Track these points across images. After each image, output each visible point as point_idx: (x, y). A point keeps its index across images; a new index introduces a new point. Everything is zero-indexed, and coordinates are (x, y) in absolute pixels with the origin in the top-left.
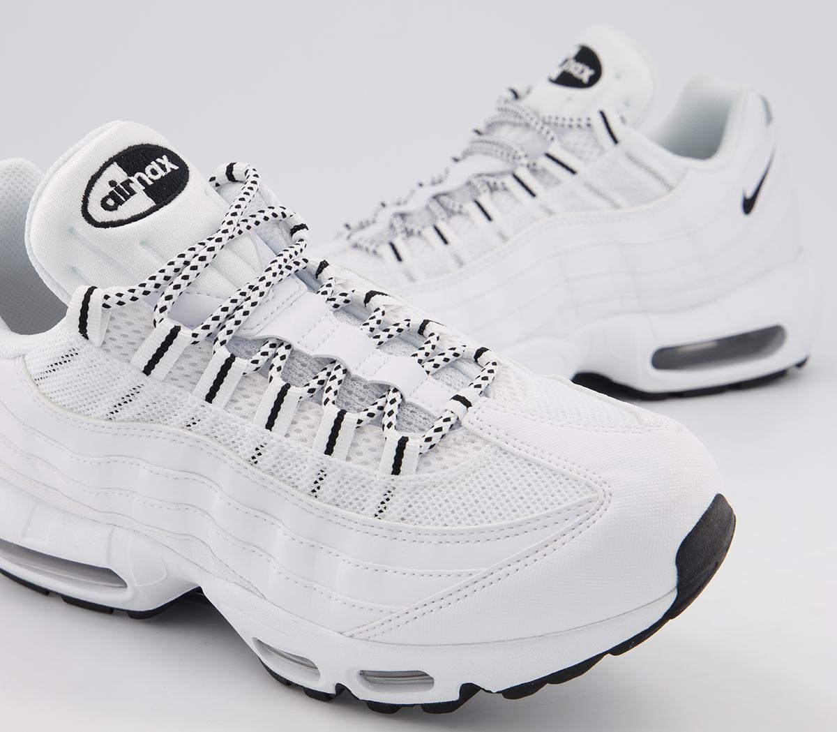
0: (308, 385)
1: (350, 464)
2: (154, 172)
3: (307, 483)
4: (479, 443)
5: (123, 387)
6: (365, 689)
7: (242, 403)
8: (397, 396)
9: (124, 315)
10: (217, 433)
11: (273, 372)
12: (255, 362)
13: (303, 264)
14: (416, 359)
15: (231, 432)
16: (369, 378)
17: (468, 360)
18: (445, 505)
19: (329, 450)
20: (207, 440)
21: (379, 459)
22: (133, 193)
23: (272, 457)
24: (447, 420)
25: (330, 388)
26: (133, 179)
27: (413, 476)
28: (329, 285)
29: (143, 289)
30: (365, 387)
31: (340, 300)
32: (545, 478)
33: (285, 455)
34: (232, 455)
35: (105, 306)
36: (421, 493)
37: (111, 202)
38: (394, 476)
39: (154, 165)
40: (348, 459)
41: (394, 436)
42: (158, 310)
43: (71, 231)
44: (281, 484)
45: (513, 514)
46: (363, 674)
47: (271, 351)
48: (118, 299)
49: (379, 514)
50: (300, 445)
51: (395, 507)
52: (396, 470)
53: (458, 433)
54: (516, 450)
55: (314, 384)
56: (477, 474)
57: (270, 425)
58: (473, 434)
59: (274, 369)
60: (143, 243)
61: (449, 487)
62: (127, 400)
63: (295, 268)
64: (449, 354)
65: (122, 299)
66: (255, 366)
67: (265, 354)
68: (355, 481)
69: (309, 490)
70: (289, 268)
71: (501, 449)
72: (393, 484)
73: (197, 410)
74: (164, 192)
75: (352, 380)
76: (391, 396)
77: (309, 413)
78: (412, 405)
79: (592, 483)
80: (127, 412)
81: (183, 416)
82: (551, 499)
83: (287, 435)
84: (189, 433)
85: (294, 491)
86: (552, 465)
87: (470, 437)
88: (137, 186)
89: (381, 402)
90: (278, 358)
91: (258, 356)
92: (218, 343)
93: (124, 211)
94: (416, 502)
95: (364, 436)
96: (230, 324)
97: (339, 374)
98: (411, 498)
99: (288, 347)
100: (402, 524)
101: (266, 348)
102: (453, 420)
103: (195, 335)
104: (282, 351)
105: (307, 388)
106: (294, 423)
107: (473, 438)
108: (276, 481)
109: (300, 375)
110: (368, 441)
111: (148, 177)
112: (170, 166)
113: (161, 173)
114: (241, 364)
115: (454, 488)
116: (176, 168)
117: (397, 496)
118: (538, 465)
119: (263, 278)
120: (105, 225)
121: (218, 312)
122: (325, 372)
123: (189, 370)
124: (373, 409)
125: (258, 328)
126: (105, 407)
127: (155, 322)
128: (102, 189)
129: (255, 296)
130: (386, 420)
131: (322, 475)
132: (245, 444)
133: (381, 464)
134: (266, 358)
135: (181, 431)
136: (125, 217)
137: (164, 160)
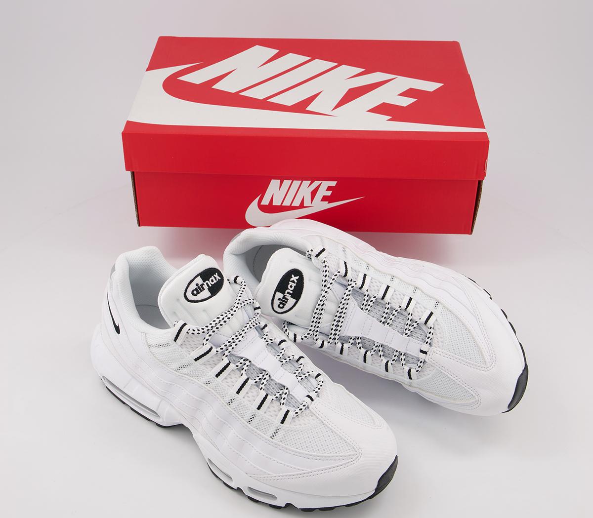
0: (255, 379)
1: (265, 415)
2: (212, 281)
3: (248, 417)
4: (314, 417)
5: (185, 362)
6: (248, 492)
7: (229, 380)
8: (287, 391)
9: (192, 338)
10: (217, 389)
11: (243, 371)
12: (237, 366)
13: (258, 324)
14: (295, 375)
15: (223, 391)
16: (278, 381)
17: (313, 377)
18: (298, 440)
19: (259, 408)
20: (213, 391)
21: (277, 416)
22: (204, 289)
23: (236, 404)
24: (304, 406)
25: (263, 383)
26: (205, 283)
27: (288, 426)
28: (267, 335)
29: (202, 331)
30: (276, 384)
31: (270, 342)
32: (337, 439)
33: (242, 405)
34: (221, 400)
35: (187, 333)
36: (290, 433)
37: (195, 292)
38: (281, 424)
39: (213, 278)
40: (265, 413)
41: (284, 409)
42: (205, 340)
43: (178, 300)
44: (237, 415)
45: (323, 452)
46: (250, 488)
47: (243, 362)
48: (193, 332)
49: (273, 437)
50: (248, 403)
51: (279, 435)
52: (283, 422)
53: (307, 411)
54: (328, 425)
55: (257, 379)
56: (312, 430)
57: (238, 392)
58: (313, 413)
59: (244, 370)
60: (204, 311)
61: (301, 433)
62: (184, 367)
63: (256, 326)
64: (307, 374)
65: (194, 332)
66: (237, 368)
67: (241, 363)
68: (266, 422)
69: (248, 420)
70: (254, 326)
71: (322, 422)
72: (280, 427)
73: (211, 379)
74: (215, 290)
75: (271, 380)
76: (285, 391)
77: (253, 390)
78: (292, 395)
79: (355, 447)
80: (183, 370)
81: (205, 379)
82: (339, 450)
83: (244, 397)
84: (206, 387)
85: (242, 419)
86: (341, 435)
87: (312, 414)
88: (206, 287)
89: (281, 392)
90: (246, 366)
91: (238, 364)
92: (225, 356)
93: (199, 297)
94: (287, 436)
95: (273, 405)
96: (230, 349)
97: (267, 377)
98: (286, 434)
99: (250, 362)
100: (280, 443)
101: (242, 361)
102: (306, 406)
103: (217, 351)
104: (248, 363)
105: (255, 381)
106: (247, 393)
107: (313, 414)
108: (236, 414)
109: (252, 373)
110: (274, 407)
111: (210, 283)
112: (218, 278)
113: (215, 281)
114: (232, 366)
115: (303, 434)
116: (220, 278)
117: (281, 432)
118: (335, 433)
119: (244, 330)
120: (191, 301)
121: (227, 343)
122: (262, 375)
123: (211, 362)
124: (278, 395)
125: (240, 352)
126: (176, 365)
127: (203, 344)
128: (193, 286)
129: (240, 337)
130: (282, 401)
131: (254, 416)
132: (227, 396)
133: (277, 417)
134: (241, 365)
135: (203, 385)
136: (199, 299)
137: (216, 275)
